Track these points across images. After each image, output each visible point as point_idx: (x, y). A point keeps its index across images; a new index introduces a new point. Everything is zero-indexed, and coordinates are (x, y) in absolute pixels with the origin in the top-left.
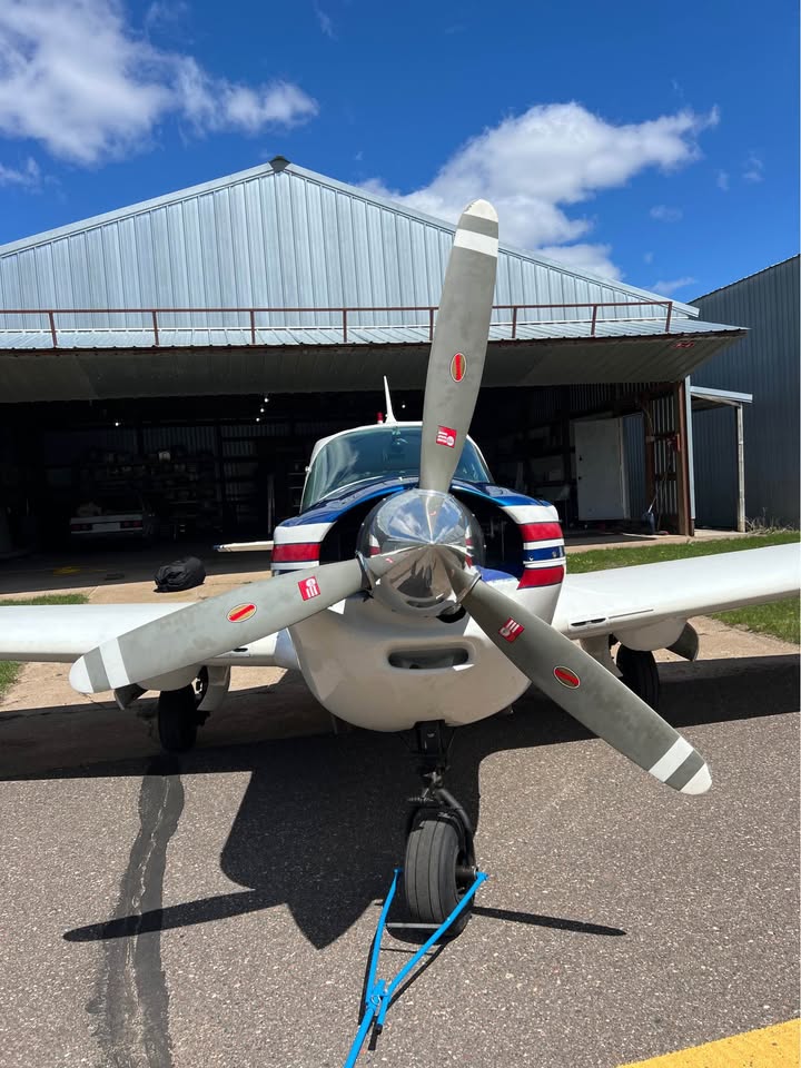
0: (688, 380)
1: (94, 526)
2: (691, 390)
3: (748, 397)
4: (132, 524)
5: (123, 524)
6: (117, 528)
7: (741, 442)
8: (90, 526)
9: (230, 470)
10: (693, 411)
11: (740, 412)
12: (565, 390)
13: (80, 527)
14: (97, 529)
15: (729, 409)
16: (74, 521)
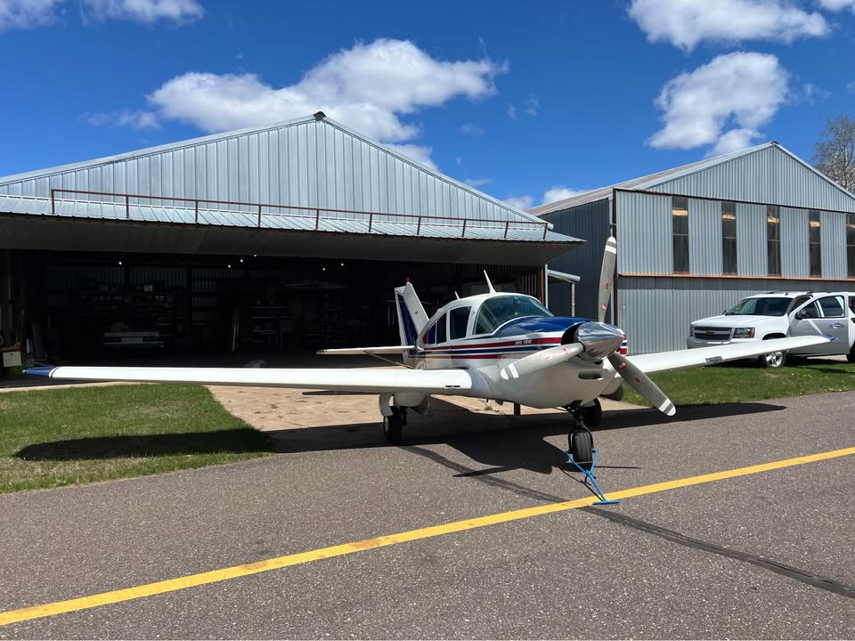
0: (546, 266)
1: (123, 339)
2: (548, 272)
3: (578, 278)
4: (152, 339)
5: (145, 338)
6: (140, 341)
7: (573, 304)
8: (119, 339)
9: (196, 302)
10: (549, 283)
11: (573, 286)
12: (461, 267)
13: (112, 339)
14: (125, 341)
15: (566, 284)
16: (108, 335)
